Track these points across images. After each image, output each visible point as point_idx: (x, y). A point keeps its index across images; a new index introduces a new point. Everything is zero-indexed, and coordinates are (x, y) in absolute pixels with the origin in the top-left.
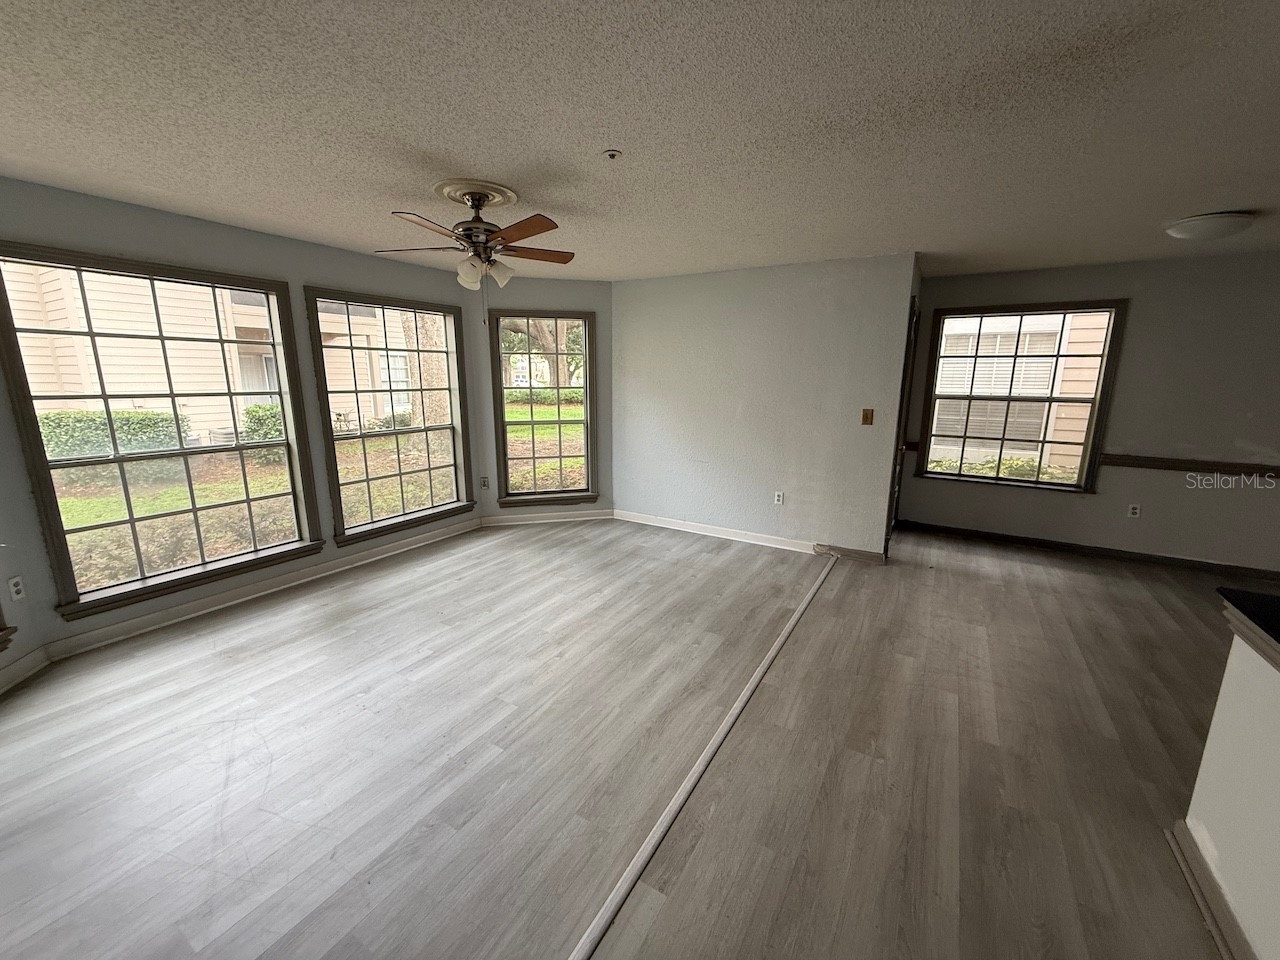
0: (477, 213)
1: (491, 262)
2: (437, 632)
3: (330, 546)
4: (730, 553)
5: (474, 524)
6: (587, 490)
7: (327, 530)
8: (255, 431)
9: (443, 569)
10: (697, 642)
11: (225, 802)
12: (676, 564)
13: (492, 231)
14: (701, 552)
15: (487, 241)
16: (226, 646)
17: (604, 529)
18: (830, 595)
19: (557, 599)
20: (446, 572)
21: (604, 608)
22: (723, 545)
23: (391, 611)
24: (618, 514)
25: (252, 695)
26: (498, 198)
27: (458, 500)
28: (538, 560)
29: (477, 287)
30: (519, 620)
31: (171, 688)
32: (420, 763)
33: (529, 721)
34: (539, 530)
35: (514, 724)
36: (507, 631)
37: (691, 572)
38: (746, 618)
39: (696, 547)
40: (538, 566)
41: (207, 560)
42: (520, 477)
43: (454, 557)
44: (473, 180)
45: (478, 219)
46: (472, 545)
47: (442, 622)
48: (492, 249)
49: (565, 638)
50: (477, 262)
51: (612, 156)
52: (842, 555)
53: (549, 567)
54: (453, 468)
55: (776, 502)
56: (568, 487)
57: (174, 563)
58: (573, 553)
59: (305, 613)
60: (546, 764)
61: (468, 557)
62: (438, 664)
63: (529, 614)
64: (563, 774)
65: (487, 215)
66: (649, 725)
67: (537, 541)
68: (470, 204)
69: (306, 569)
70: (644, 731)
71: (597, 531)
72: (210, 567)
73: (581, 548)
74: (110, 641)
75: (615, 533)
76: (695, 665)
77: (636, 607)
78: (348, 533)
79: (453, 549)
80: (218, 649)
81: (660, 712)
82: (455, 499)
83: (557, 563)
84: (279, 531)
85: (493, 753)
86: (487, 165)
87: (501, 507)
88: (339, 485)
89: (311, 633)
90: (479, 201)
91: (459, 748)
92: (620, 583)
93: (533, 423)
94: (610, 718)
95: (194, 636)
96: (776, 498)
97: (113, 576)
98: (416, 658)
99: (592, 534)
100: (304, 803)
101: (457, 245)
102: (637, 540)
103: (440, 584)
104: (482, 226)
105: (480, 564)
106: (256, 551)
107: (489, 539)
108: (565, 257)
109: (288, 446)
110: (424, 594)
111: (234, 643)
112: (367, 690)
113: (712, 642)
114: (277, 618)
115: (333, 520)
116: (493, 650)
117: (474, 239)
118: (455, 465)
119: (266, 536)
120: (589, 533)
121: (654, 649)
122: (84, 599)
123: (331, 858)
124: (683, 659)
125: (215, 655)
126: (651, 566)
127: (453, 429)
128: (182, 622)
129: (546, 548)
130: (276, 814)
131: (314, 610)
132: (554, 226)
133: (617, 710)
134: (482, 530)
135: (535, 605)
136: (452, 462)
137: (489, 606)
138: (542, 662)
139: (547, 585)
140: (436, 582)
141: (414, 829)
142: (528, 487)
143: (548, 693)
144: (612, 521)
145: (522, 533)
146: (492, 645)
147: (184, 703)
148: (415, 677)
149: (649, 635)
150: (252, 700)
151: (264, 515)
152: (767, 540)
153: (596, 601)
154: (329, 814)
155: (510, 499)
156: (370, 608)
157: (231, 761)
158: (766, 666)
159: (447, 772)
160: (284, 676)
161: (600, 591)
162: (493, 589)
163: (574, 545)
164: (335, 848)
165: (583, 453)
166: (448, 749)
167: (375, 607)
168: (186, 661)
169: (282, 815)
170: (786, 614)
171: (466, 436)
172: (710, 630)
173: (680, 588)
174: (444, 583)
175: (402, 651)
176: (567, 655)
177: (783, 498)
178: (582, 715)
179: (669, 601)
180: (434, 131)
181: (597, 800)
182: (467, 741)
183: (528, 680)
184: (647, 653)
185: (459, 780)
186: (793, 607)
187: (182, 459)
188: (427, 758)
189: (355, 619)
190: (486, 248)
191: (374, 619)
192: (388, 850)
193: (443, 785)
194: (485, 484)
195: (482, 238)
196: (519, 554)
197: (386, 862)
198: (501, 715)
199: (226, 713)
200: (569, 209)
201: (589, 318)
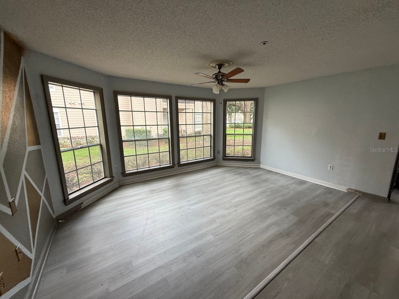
0: (220, 70)
1: (223, 85)
2: (200, 195)
3: (176, 166)
4: (306, 186)
5: (215, 164)
6: (251, 157)
7: (176, 162)
8: (165, 134)
9: (204, 177)
10: (287, 217)
11: (145, 229)
12: (281, 187)
13: (223, 75)
14: (293, 184)
15: (222, 78)
16: (151, 189)
17: (256, 171)
18: (354, 210)
19: (237, 192)
20: (205, 178)
21: (253, 198)
22: (303, 182)
23: (189, 187)
24: (262, 166)
25: (154, 203)
26: (227, 65)
27: (211, 157)
28: (233, 178)
29: (218, 93)
30: (224, 196)
31: (139, 197)
32: (190, 234)
33: (222, 230)
34: (234, 168)
35: (218, 230)
36: (220, 199)
37: (288, 190)
38: (310, 213)
39: (291, 182)
40: (233, 180)
41: (150, 166)
42: (230, 151)
43: (208, 174)
44: (218, 60)
45: (220, 72)
46: (214, 171)
47: (202, 193)
48: (223, 80)
49: (238, 205)
50: (218, 85)
51: (264, 44)
52: (362, 195)
53: (236, 181)
54: (210, 147)
55: (329, 169)
56: (245, 155)
57: (144, 166)
58: (244, 178)
59: (169, 184)
60: (226, 246)
61: (212, 174)
62: (199, 205)
63: (227, 195)
64: (231, 251)
65: (222, 70)
66: (264, 243)
67: (233, 172)
68: (217, 68)
69: (170, 172)
70: (262, 246)
71: (253, 171)
72: (150, 168)
73: (247, 176)
74: (130, 183)
75: (260, 172)
76: (286, 226)
77: (264, 200)
78: (181, 163)
79: (207, 171)
80: (149, 189)
81: (269, 240)
82: (210, 156)
83: (238, 180)
84: (166, 161)
85: (210, 237)
86: (222, 54)
87: (223, 160)
88: (180, 150)
89: (169, 189)
90: (220, 66)
91: (201, 232)
92: (259, 190)
93: (235, 134)
94: (250, 237)
95: (145, 185)
96: (329, 167)
97: (132, 168)
98: (193, 202)
99: (252, 172)
100: (161, 236)
101: (213, 80)
102: (268, 176)
103: (203, 181)
104: (221, 74)
105: (214, 177)
106: (160, 165)
107: (218, 169)
108: (247, 81)
109: (169, 139)
110: (198, 183)
111: (153, 188)
112: (180, 208)
113: (293, 219)
114: (163, 184)
115: (178, 160)
116: (215, 205)
117: (218, 78)
118: (211, 146)
119: (163, 162)
120: (251, 171)
121: (269, 216)
122: (127, 172)
123: (165, 253)
124: (280, 223)
125: (148, 191)
126: (272, 186)
127: (211, 136)
128: (144, 181)
129: (236, 174)
130: (155, 236)
131: (170, 183)
132: (243, 71)
133: (253, 235)
134: (217, 166)
135: (230, 192)
136: (210, 145)
137: (215, 190)
138: (229, 212)
139: (235, 187)
140: (202, 180)
141: (185, 253)
142: (232, 154)
143: (230, 222)
144: (259, 168)
145: (229, 169)
146: (215, 203)
147: (141, 201)
148: (192, 207)
149: (268, 211)
150: (154, 204)
151: (163, 156)
152: (323, 183)
153: (250, 195)
154: (166, 241)
155: (226, 158)
156: (184, 185)
157: (147, 219)
158: (317, 234)
159: (197, 238)
160: (162, 199)
161: (252, 192)
162: (217, 185)
163: (245, 175)
164: (166, 251)
165: (251, 145)
166: (198, 232)
167: (185, 185)
168: (143, 191)
169: (156, 237)
170: (329, 215)
171: (214, 138)
172: (293, 214)
173: (282, 196)
174: (204, 181)
175: (190, 199)
176: (238, 211)
177: (332, 168)
178: (240, 233)
179: (277, 200)
180: (207, 48)
181: (241, 264)
182: (204, 231)
183: (224, 216)
184: (267, 216)
185: (200, 242)
186: (333, 212)
187: (146, 141)
188: (192, 232)
189: (180, 187)
190: (221, 81)
191: (185, 188)
192: (178, 257)
193: (195, 242)
194: (219, 153)
195: (221, 77)
196: (227, 175)
197: (177, 260)
198: (214, 226)
199: (148, 206)
200: (249, 65)
201: (256, 100)
